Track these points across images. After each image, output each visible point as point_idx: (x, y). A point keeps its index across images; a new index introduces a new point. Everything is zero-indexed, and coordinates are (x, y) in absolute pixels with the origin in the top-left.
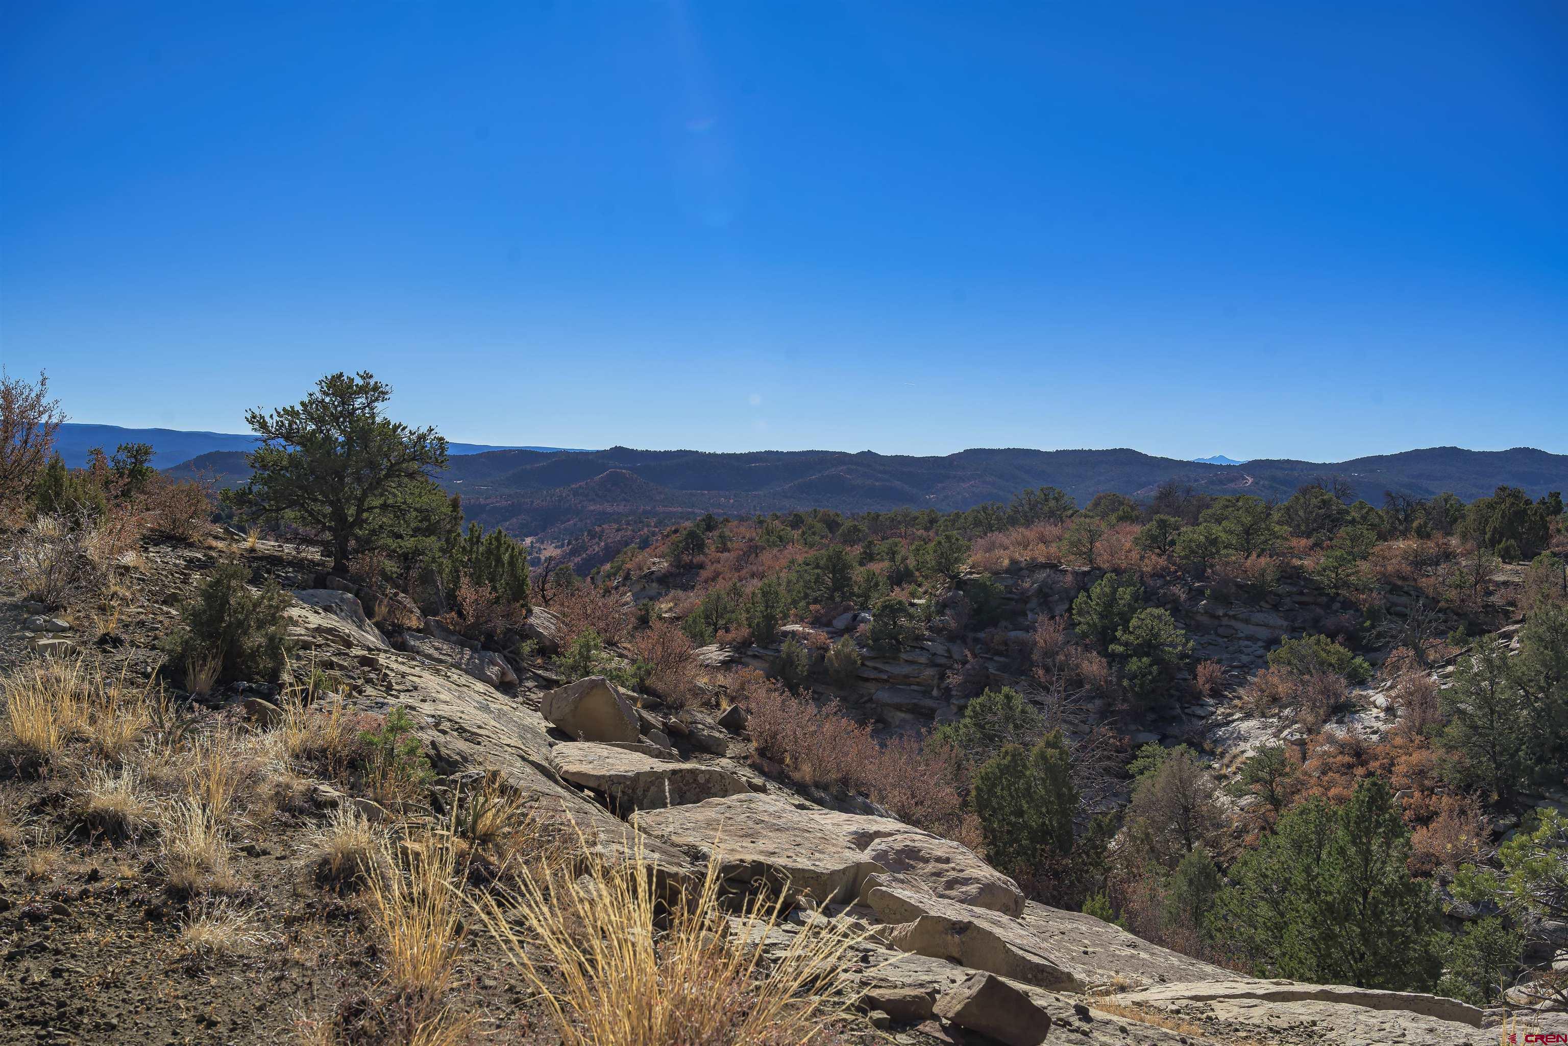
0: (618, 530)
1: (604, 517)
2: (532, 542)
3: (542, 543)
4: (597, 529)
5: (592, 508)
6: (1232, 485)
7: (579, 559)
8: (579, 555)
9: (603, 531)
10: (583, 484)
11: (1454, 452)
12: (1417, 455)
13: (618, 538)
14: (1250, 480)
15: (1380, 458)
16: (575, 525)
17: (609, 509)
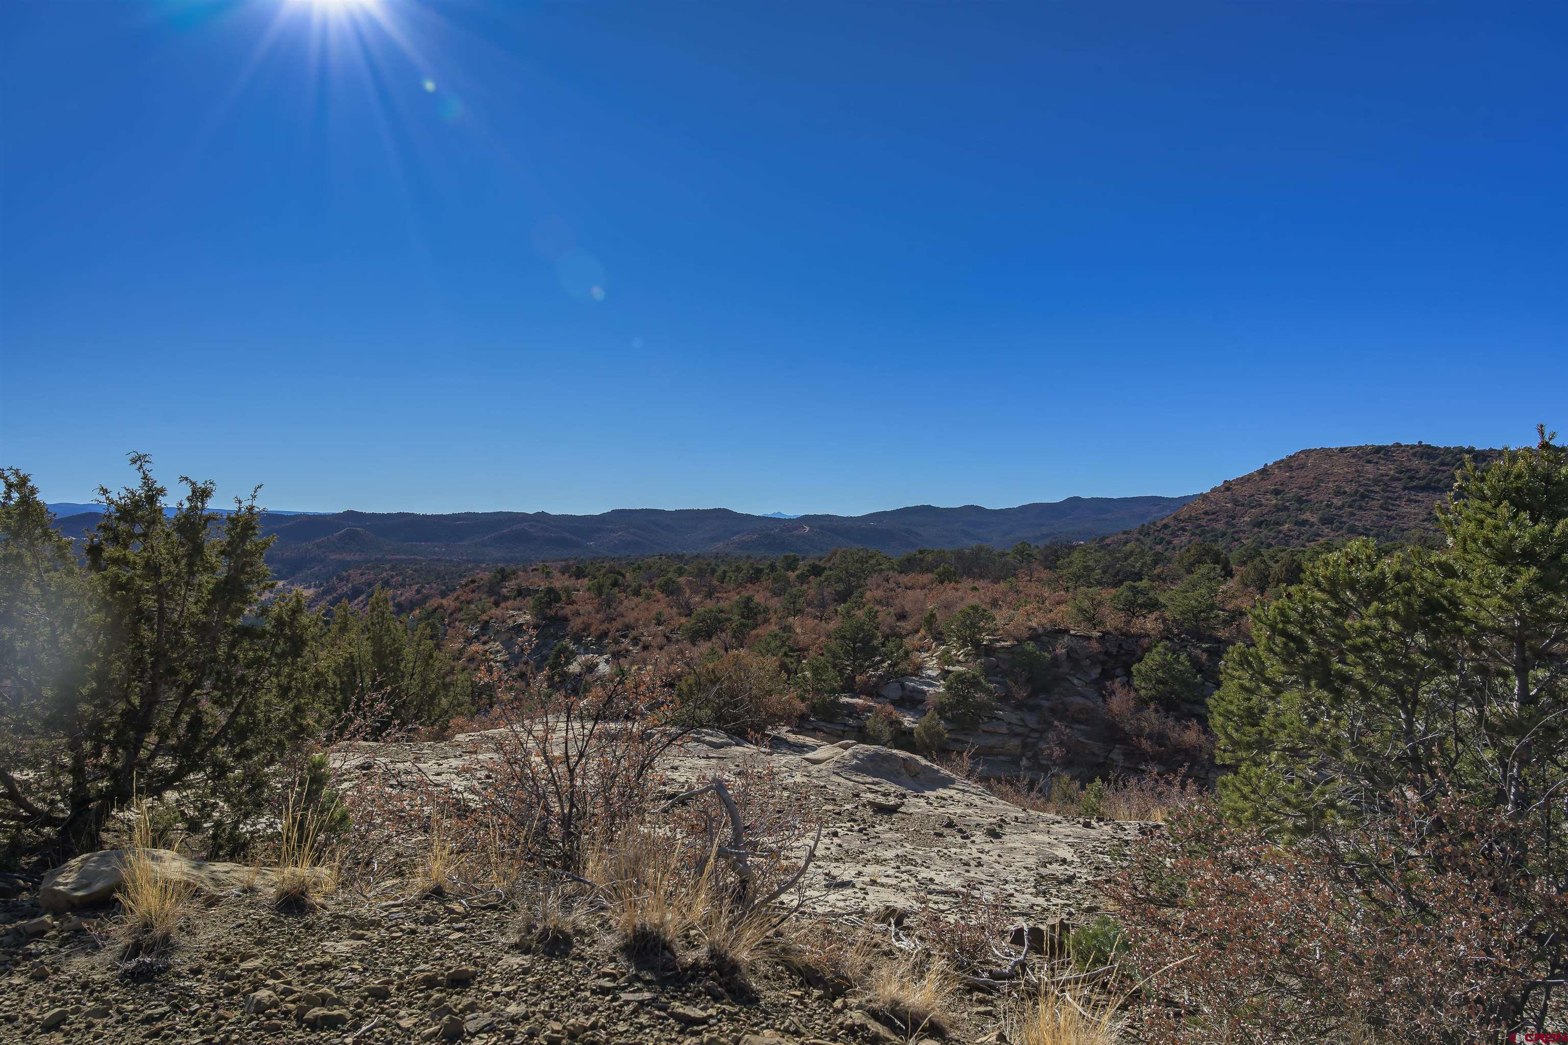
0: (362, 574)
1: (346, 565)
2: (284, 585)
3: (293, 585)
4: (344, 574)
5: (333, 557)
6: (796, 532)
7: (331, 597)
8: (331, 594)
9: (349, 576)
10: (325, 539)
11: (929, 508)
12: (907, 510)
13: (363, 580)
14: (808, 529)
15: (885, 513)
16: (320, 570)
17: (348, 558)
